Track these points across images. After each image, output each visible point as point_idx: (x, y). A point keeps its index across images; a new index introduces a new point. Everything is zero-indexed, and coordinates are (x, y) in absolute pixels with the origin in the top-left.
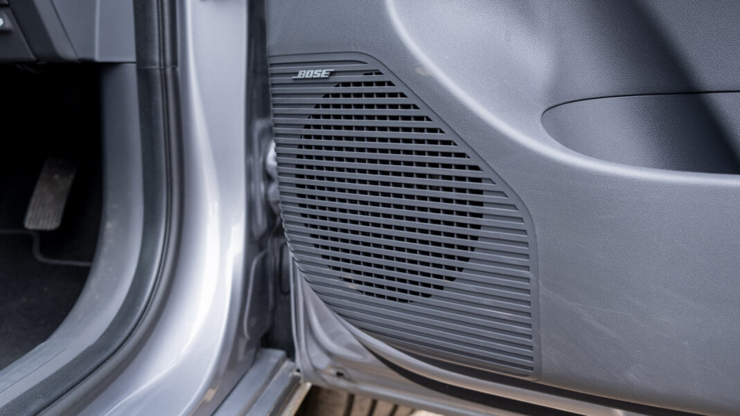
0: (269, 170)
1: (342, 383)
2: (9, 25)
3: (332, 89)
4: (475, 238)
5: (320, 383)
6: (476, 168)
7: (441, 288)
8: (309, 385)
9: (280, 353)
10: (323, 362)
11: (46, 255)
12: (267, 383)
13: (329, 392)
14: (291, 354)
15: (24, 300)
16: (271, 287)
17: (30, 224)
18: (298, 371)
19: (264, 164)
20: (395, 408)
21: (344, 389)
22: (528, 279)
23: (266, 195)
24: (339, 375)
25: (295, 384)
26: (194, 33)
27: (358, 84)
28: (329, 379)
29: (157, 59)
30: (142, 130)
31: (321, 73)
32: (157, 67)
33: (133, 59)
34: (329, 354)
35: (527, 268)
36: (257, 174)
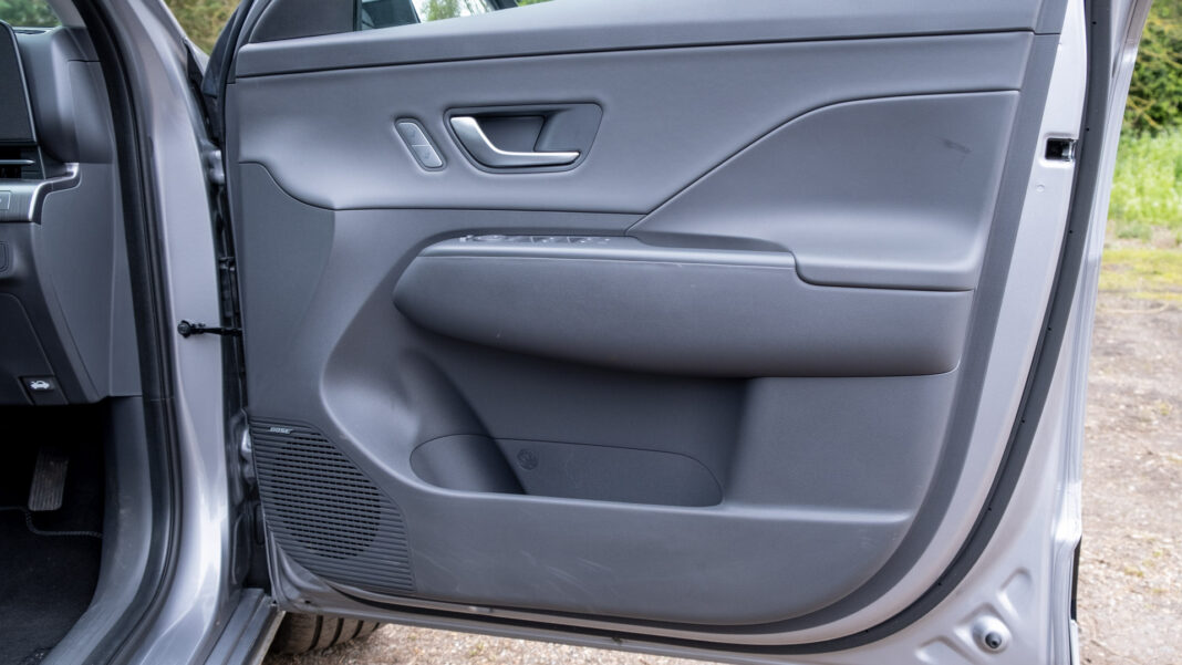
0: (244, 455)
1: (310, 608)
2: (53, 387)
3: (293, 440)
4: (377, 524)
5: (292, 610)
6: (374, 488)
7: (355, 555)
8: (284, 612)
9: (260, 591)
10: (294, 594)
11: (39, 529)
12: (252, 615)
13: (300, 616)
14: (268, 591)
15: (31, 570)
16: (248, 540)
17: (33, 507)
18: (275, 602)
19: (240, 450)
20: (361, 624)
21: (314, 613)
22: (404, 545)
23: (242, 473)
24: (307, 602)
25: (273, 612)
26: (180, 353)
27: (308, 439)
28: (300, 606)
29: (158, 393)
30: (149, 443)
31: (286, 431)
32: (159, 400)
33: (140, 393)
34: (299, 588)
35: (404, 539)
36: (234, 457)
